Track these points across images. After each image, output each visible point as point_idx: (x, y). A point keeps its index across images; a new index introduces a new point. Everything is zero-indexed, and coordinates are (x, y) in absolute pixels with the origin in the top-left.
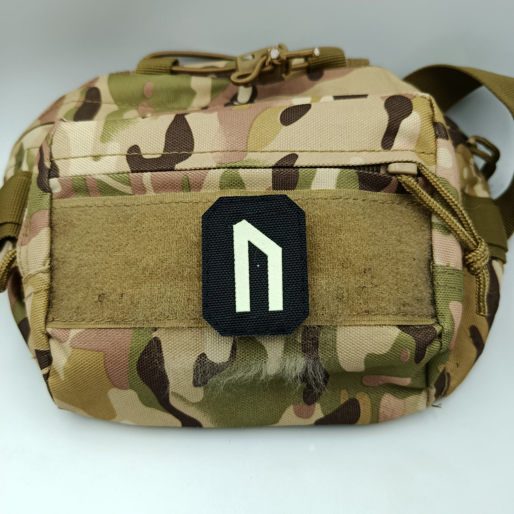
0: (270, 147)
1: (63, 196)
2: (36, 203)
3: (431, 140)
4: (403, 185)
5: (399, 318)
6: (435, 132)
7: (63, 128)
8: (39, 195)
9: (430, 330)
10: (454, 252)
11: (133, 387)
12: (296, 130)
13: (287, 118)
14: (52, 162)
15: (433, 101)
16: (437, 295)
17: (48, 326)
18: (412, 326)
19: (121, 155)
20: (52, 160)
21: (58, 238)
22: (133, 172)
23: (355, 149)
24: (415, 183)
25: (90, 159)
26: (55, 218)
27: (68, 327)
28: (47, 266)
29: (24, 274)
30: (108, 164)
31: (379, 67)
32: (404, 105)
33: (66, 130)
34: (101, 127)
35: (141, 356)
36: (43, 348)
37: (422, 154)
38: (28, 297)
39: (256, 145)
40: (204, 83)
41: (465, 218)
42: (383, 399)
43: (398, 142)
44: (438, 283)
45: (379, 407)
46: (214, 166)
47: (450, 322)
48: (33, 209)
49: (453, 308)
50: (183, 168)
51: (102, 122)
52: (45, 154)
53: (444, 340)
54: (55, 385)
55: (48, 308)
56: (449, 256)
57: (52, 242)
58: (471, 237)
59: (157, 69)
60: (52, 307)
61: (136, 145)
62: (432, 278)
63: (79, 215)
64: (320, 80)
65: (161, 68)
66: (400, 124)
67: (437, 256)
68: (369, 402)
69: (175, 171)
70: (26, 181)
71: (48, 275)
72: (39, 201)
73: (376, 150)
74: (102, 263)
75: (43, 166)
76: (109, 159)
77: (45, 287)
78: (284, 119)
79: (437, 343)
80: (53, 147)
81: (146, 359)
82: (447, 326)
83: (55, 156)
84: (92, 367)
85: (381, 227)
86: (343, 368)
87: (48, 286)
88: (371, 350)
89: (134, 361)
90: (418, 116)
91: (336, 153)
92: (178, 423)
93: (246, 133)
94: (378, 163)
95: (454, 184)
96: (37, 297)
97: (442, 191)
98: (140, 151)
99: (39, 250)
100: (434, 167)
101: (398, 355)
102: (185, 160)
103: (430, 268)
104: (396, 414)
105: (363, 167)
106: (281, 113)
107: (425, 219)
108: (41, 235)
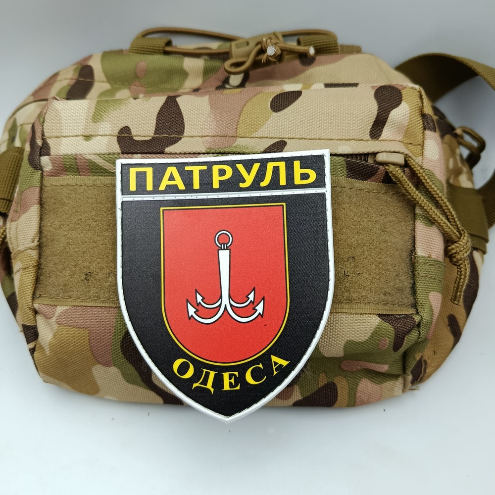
0: (260, 133)
1: (53, 174)
2: (27, 180)
3: (419, 132)
4: (390, 175)
5: (380, 307)
6: (424, 124)
7: (55, 107)
8: (30, 172)
9: (409, 319)
10: (435, 243)
11: (116, 365)
12: (286, 117)
13: (277, 104)
14: (44, 140)
15: (423, 93)
16: (417, 286)
17: (35, 302)
18: (392, 315)
19: (112, 135)
20: (44, 138)
21: (48, 216)
22: (123, 153)
23: (344, 138)
24: (402, 174)
25: (81, 139)
26: (44, 196)
27: (55, 303)
28: (36, 243)
29: (13, 249)
30: (99, 144)
31: (370, 54)
32: (394, 95)
33: (59, 109)
34: (93, 107)
35: (125, 335)
36: (30, 323)
37: (410, 145)
38: (16, 272)
39: (245, 131)
40: (196, 65)
41: (449, 209)
42: (360, 384)
43: (387, 133)
44: (419, 274)
45: (356, 391)
46: (204, 151)
47: (430, 312)
48: (24, 186)
49: (433, 299)
50: (173, 152)
51: (95, 102)
52: (37, 132)
53: (423, 330)
54: (40, 359)
55: (37, 282)
56: (431, 247)
57: (41, 219)
58: (455, 229)
59: (150, 49)
60: (40, 283)
61: (127, 127)
62: (413, 268)
63: (68, 194)
64: (312, 66)
65: (155, 48)
66: (389, 114)
67: (419, 246)
68: (347, 386)
69: (165, 154)
70: (18, 158)
71: (36, 251)
72: (29, 178)
73: (364, 139)
74: (90, 242)
75: (35, 144)
76: (100, 140)
77: (34, 263)
78: (274, 105)
79: (415, 333)
80: (45, 124)
81: (130, 338)
82: (426, 316)
83: (46, 134)
84: (77, 343)
85: (366, 216)
86: (323, 354)
87: (36, 263)
88: (350, 337)
89: (118, 339)
90: (407, 107)
91: (325, 141)
92: (160, 400)
93: (237, 118)
94: (366, 152)
95: (439, 176)
96: (25, 273)
97: (427, 183)
98: (131, 132)
99: (28, 226)
100: (420, 158)
101: (377, 343)
102: (175, 143)
103: (411, 259)
104: (372, 398)
105: (352, 155)
106: (272, 99)
107: (409, 209)
108: (31, 213)
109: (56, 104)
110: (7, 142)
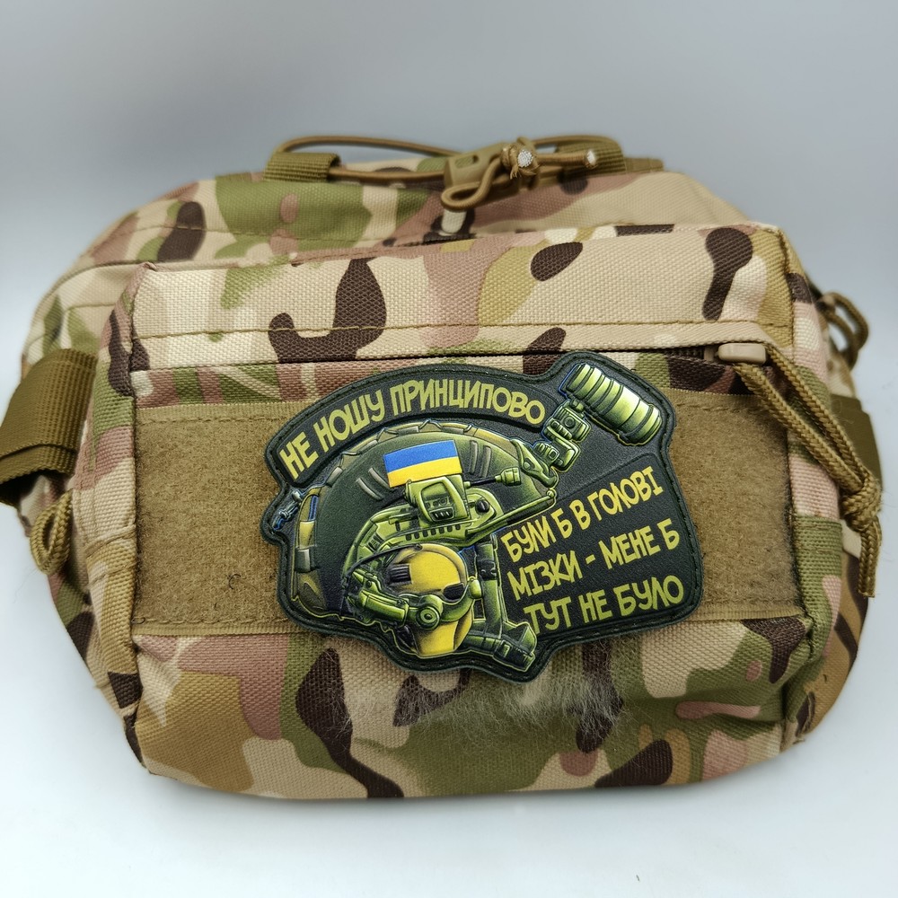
0: (517, 317)
1: (154, 402)
2: (108, 414)
3: (784, 304)
4: (743, 379)
5: (745, 607)
6: (791, 290)
7: (152, 282)
8: (114, 401)
9: (794, 626)
10: (826, 492)
11: (287, 735)
12: (559, 288)
13: (542, 267)
14: (135, 342)
16: (802, 566)
17: (135, 631)
18: (764, 620)
19: (259, 330)
20: (135, 338)
21: (150, 477)
22: (282, 361)
23: (660, 319)
24: (763, 378)
25: (203, 336)
26: (141, 441)
27: (174, 633)
28: (131, 526)
29: (86, 539)
30: (237, 347)
31: (679, 172)
32: (738, 245)
33: (159, 286)
34: (221, 281)
35: (303, 683)
37: (770, 328)
38: (95, 581)
39: (492, 314)
40: (383, 198)
41: (841, 438)
42: (709, 741)
43: (730, 308)
44: (802, 545)
45: (704, 754)
46: (424, 352)
47: (826, 611)
48: (102, 424)
49: (829, 588)
50: (371, 355)
51: (224, 272)
52: (122, 328)
53: (816, 643)
54: (147, 734)
55: (135, 595)
56: (819, 498)
57: (138, 483)
58: (852, 469)
59: (303, 172)
60: (140, 598)
61: (284, 314)
62: (792, 537)
63: (187, 436)
64: (583, 193)
65: (311, 170)
66: (733, 277)
67: (799, 499)
68: (688, 745)
69: (357, 360)
71: (132, 541)
72: (112, 411)
73: (695, 320)
74: (232, 520)
75: (119, 349)
76: (239, 338)
77: (129, 563)
78: (538, 269)
79: (805, 648)
80: (136, 315)
81: (312, 688)
82: (819, 616)
83: (139, 332)
84: (218, 702)
85: (709, 452)
86: (651, 693)
87: (133, 562)
88: (698, 663)
89: (291, 691)
90: (761, 264)
91: (629, 326)
92: (361, 791)
93: (475, 294)
94: (702, 344)
95: (823, 378)
96: (115, 581)
97: (804, 392)
98: (292, 324)
99: (116, 497)
100: (790, 349)
101: (743, 669)
102: (372, 341)
103: (787, 520)
104: (731, 765)
105: (676, 350)
106: (532, 258)
107: (777, 436)
108: (119, 472)
109: (153, 278)
110: (42, 339)
